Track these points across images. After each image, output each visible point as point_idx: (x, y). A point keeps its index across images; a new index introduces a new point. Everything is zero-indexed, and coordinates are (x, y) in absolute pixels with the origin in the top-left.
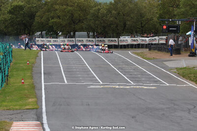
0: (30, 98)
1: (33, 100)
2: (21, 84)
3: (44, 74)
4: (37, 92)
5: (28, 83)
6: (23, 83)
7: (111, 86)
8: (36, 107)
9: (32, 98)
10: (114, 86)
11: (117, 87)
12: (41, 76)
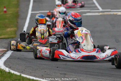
0: (8, 27)
1: (12, 29)
2: (2, 13)
3: (34, 2)
4: (20, 21)
5: (11, 12)
6: (5, 12)
7: (112, 13)
8: (12, 36)
9: (11, 27)
10: (115, 13)
11: (119, 13)
12: (29, 5)
